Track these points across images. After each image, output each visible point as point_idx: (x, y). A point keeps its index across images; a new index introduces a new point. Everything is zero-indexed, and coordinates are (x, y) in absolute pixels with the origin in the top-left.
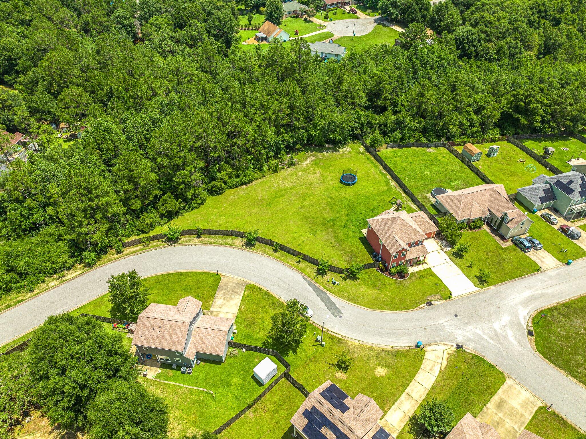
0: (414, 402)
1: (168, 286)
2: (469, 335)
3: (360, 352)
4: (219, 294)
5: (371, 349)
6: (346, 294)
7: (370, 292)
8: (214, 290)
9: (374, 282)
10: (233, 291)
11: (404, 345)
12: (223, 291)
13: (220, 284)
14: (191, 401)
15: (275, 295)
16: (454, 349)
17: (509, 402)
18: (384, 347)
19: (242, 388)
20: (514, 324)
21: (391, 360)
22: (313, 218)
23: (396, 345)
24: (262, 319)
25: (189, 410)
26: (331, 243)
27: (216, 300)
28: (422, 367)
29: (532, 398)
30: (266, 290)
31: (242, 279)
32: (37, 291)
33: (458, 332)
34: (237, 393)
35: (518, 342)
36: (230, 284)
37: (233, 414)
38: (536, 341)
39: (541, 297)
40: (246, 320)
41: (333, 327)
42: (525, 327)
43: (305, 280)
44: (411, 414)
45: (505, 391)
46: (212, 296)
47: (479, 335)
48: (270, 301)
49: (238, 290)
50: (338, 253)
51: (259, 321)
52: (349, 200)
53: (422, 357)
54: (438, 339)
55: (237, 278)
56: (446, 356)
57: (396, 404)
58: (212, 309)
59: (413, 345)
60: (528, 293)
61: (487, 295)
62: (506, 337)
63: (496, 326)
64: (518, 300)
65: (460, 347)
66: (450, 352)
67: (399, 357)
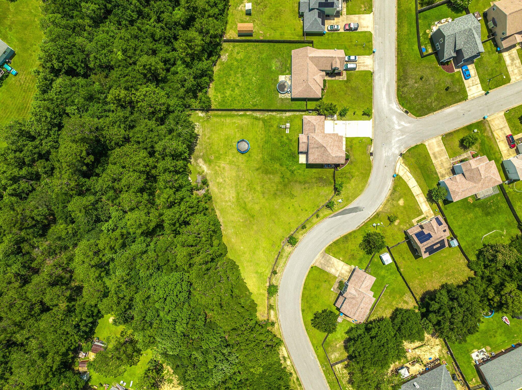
0: (421, 195)
1: (312, 298)
2: (397, 145)
3: (387, 207)
4: (328, 269)
5: (388, 201)
6: (350, 198)
7: (353, 183)
8: (323, 272)
9: (345, 177)
10: (328, 261)
11: (391, 183)
12: (326, 267)
13: (320, 267)
14: (389, 296)
15: (338, 238)
16: (401, 158)
17: (435, 151)
18: (389, 193)
19: (387, 270)
20: (399, 116)
21: (397, 194)
22: (277, 190)
23: (389, 187)
24: (351, 250)
25: (394, 297)
26: (305, 188)
27: (331, 272)
28: (406, 181)
29: (437, 139)
30: (332, 242)
31: (319, 254)
32: (292, 371)
33: (393, 149)
34: (389, 273)
35: (409, 123)
36: (322, 261)
37: (400, 278)
38: (412, 113)
39: (389, 88)
40: (350, 259)
41: (369, 214)
42: (402, 112)
43: (332, 217)
44: (426, 200)
45: (430, 149)
46: (328, 274)
47: (399, 140)
48: (341, 242)
49: (328, 258)
50: (315, 187)
51: (353, 252)
52: (265, 157)
53: (400, 178)
54: (393, 163)
55: (318, 256)
56: (403, 165)
57: (419, 203)
58: (337, 276)
59: (392, 178)
60: (384, 93)
61: (377, 118)
62: (405, 127)
63: (397, 127)
64: (386, 103)
65: (401, 155)
66: (402, 161)
67: (397, 189)
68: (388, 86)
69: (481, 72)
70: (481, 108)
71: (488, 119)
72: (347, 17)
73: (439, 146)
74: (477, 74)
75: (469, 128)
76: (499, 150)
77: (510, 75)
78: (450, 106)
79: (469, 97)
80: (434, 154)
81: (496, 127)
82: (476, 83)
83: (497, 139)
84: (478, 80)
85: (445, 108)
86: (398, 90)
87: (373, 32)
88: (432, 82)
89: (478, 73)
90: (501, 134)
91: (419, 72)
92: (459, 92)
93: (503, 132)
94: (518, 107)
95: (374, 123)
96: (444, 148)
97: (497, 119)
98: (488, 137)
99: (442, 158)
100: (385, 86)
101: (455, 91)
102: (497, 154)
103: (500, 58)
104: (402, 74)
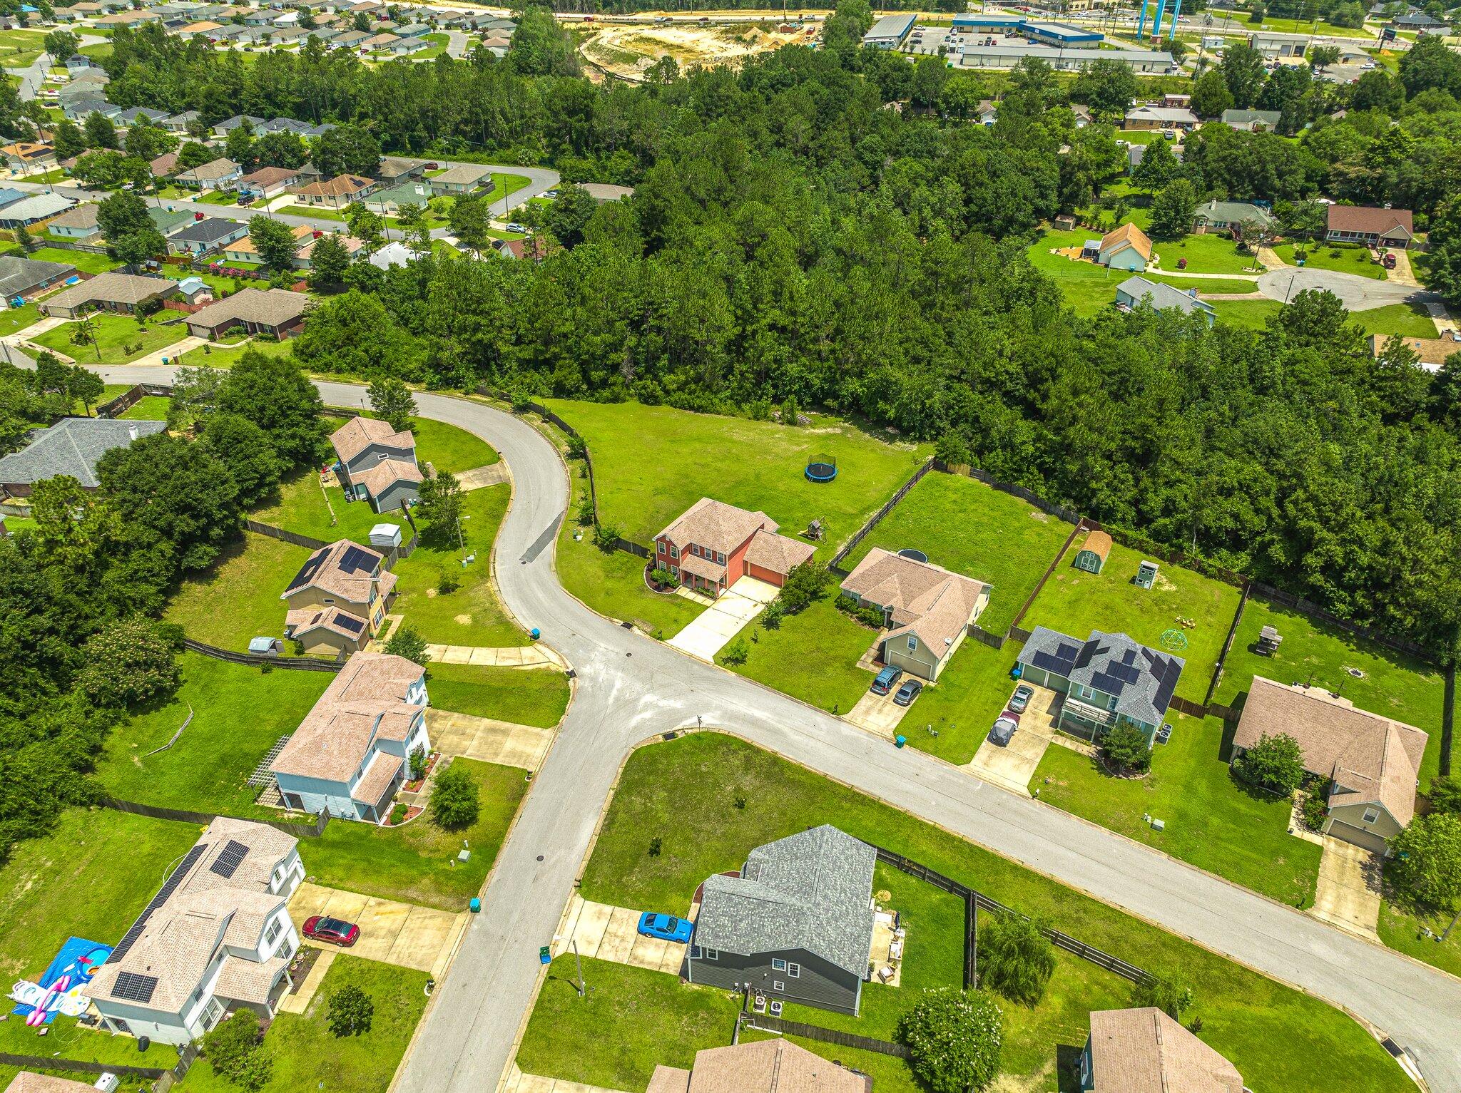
2: (603, 676)
3: (482, 595)
4: (470, 473)
5: (493, 603)
10: (485, 479)
12: (476, 473)
13: (486, 466)
16: (562, 670)
17: (509, 738)
20: (675, 715)
21: (490, 621)
28: (500, 650)
29: (536, 759)
30: (511, 497)
31: (511, 475)
33: (599, 666)
35: (636, 727)
38: (658, 744)
42: (679, 727)
43: (559, 516)
45: (526, 732)
46: (461, 469)
47: (612, 686)
48: (494, 508)
49: (490, 481)
53: (517, 645)
54: (565, 650)
55: (509, 472)
56: (543, 665)
59: (534, 632)
61: (707, 673)
62: (634, 712)
63: (648, 698)
64: (733, 707)
65: (572, 674)
66: (553, 668)
67: (502, 628)
68: (775, 732)
69: (631, 979)
70: (516, 916)
71: (462, 918)
72: (1042, 740)
73: (513, 754)
74: (635, 964)
75: (489, 851)
76: (343, 889)
77: (539, 1079)
78: (596, 838)
79: (579, 900)
80: (505, 733)
81: (414, 923)
82: (606, 947)
83: (380, 904)
84: (610, 957)
85: (601, 823)
86: (747, 746)
87: (963, 768)
88: (707, 826)
89: (636, 970)
90: (381, 924)
91: (762, 810)
92: (619, 881)
93: (383, 932)
94: (407, 1038)
95: (703, 663)
96: (498, 761)
97: (436, 942)
98: (412, 882)
99: (475, 743)
100: (780, 726)
101: (631, 872)
102: (340, 873)
103: (631, 1076)
104: (788, 774)
